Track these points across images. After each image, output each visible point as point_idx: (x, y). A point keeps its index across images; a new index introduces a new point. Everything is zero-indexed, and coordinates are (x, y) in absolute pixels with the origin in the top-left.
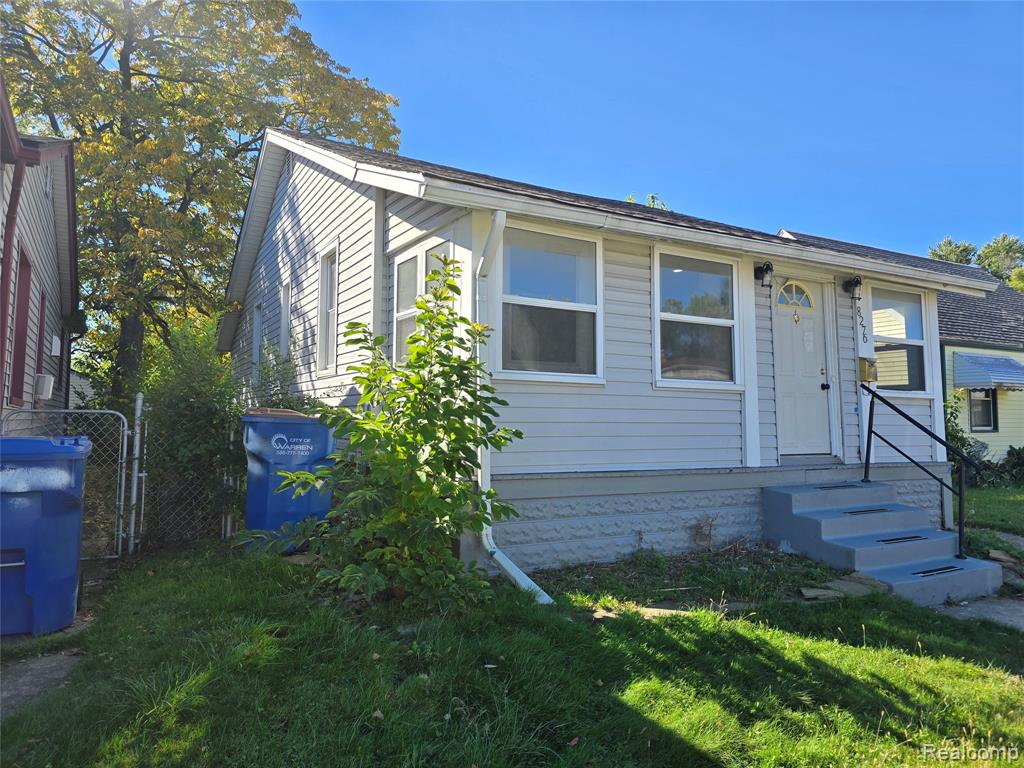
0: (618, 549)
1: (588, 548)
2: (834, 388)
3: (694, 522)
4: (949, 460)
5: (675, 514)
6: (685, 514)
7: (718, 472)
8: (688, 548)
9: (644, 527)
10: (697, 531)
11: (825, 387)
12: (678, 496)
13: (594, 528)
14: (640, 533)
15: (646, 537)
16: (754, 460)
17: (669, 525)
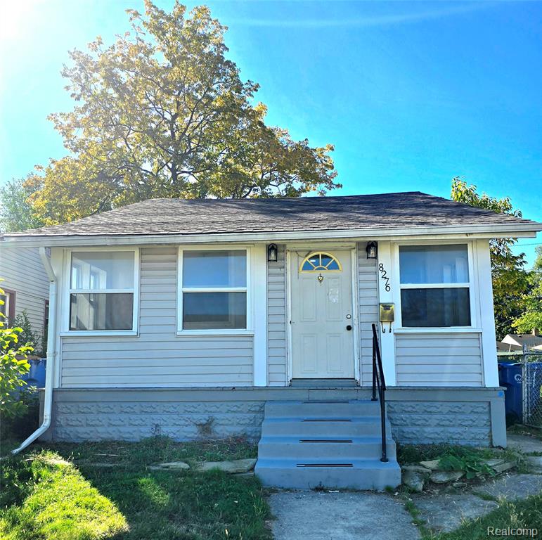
0: (142, 434)
1: (120, 432)
2: (355, 328)
3: (204, 422)
4: (501, 384)
5: (188, 415)
6: (196, 416)
7: (223, 389)
8: (197, 438)
9: (162, 422)
10: (206, 427)
11: (349, 328)
12: (191, 404)
13: (125, 421)
14: (157, 426)
15: (164, 429)
16: (260, 381)
17: (183, 422)
